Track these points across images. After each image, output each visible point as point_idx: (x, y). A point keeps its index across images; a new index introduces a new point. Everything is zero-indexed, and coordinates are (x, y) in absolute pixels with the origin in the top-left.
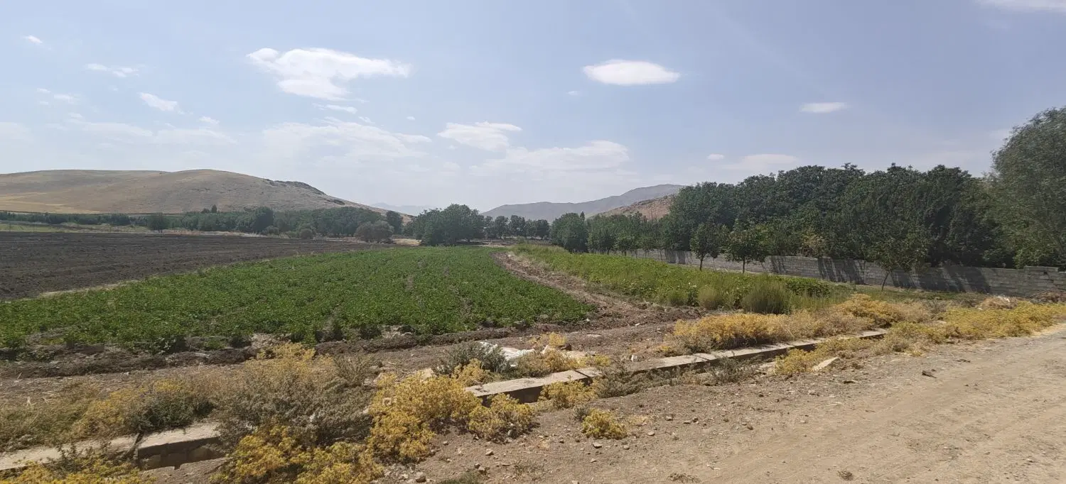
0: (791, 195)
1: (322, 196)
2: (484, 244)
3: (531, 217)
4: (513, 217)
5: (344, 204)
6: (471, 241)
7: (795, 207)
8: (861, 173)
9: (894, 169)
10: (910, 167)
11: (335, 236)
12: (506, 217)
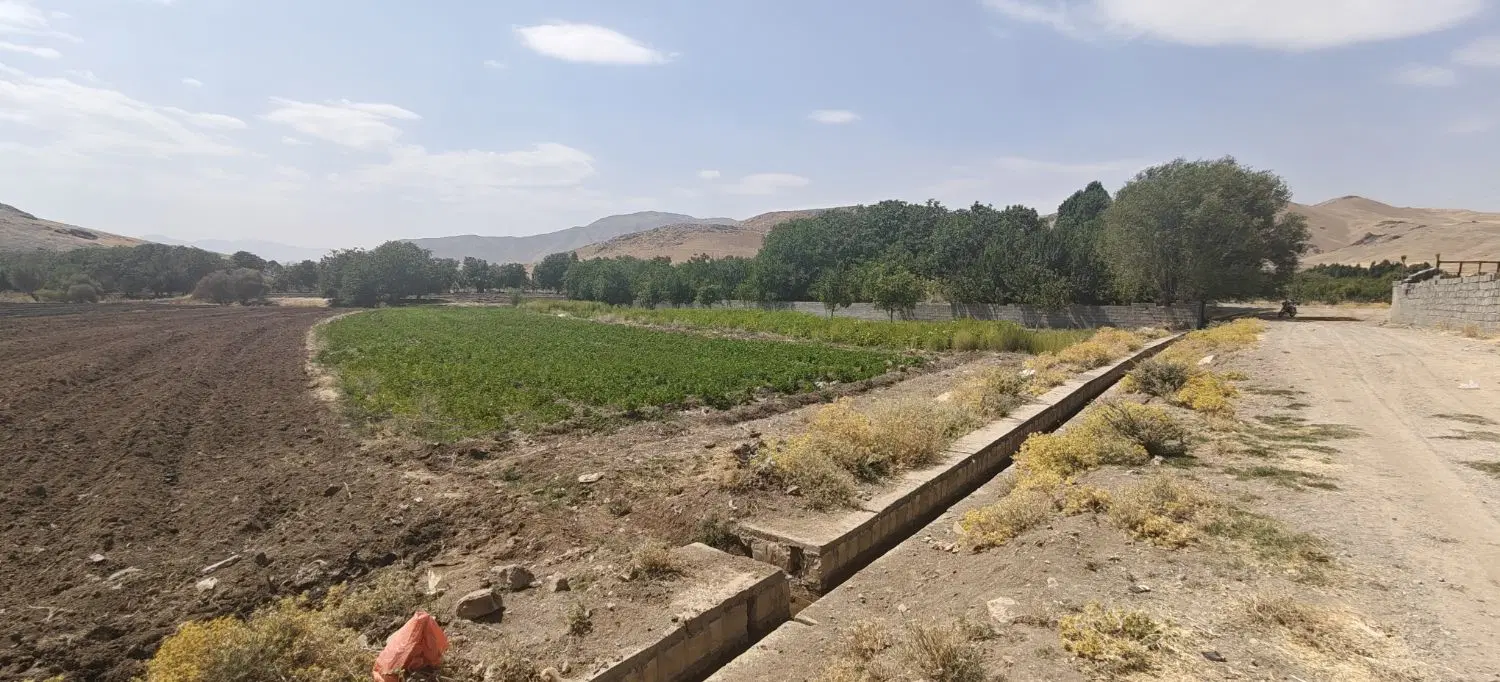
0: (877, 234)
1: (35, 222)
2: (443, 301)
3: (499, 260)
4: (467, 259)
5: (95, 237)
6: (422, 297)
7: (883, 247)
8: (943, 210)
9: (977, 207)
10: (991, 205)
11: (157, 296)
12: (455, 259)
